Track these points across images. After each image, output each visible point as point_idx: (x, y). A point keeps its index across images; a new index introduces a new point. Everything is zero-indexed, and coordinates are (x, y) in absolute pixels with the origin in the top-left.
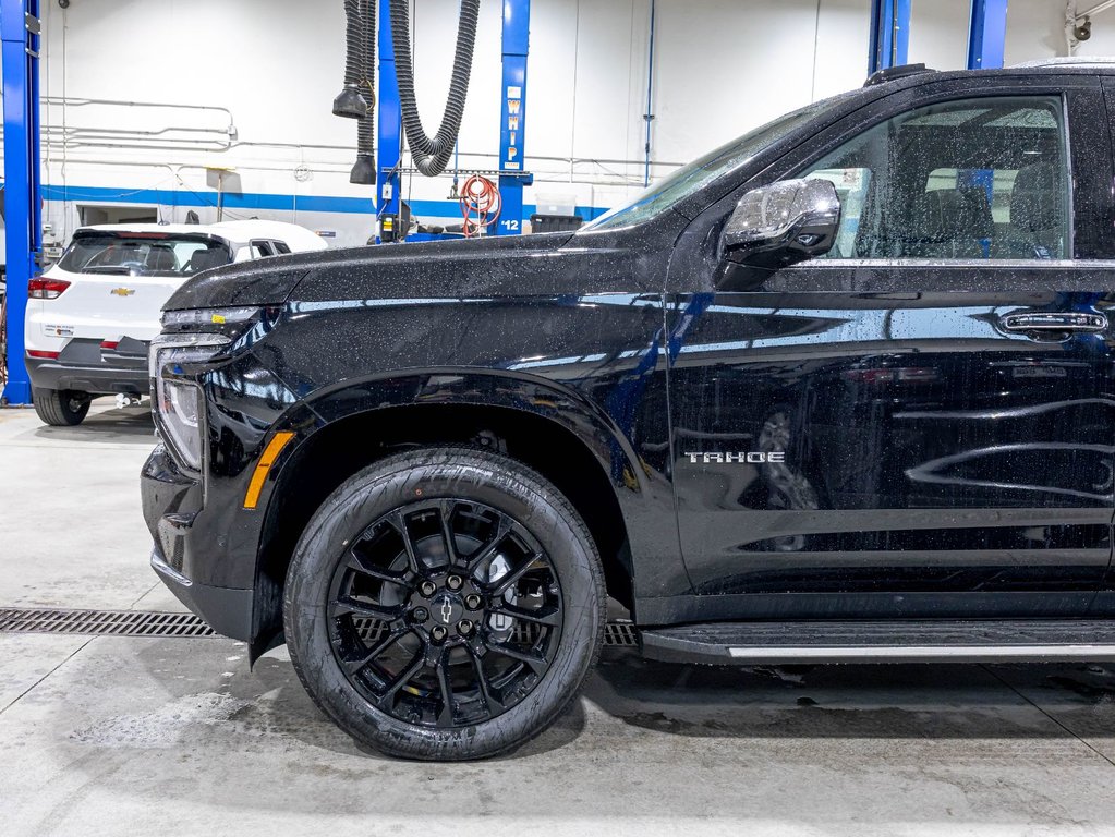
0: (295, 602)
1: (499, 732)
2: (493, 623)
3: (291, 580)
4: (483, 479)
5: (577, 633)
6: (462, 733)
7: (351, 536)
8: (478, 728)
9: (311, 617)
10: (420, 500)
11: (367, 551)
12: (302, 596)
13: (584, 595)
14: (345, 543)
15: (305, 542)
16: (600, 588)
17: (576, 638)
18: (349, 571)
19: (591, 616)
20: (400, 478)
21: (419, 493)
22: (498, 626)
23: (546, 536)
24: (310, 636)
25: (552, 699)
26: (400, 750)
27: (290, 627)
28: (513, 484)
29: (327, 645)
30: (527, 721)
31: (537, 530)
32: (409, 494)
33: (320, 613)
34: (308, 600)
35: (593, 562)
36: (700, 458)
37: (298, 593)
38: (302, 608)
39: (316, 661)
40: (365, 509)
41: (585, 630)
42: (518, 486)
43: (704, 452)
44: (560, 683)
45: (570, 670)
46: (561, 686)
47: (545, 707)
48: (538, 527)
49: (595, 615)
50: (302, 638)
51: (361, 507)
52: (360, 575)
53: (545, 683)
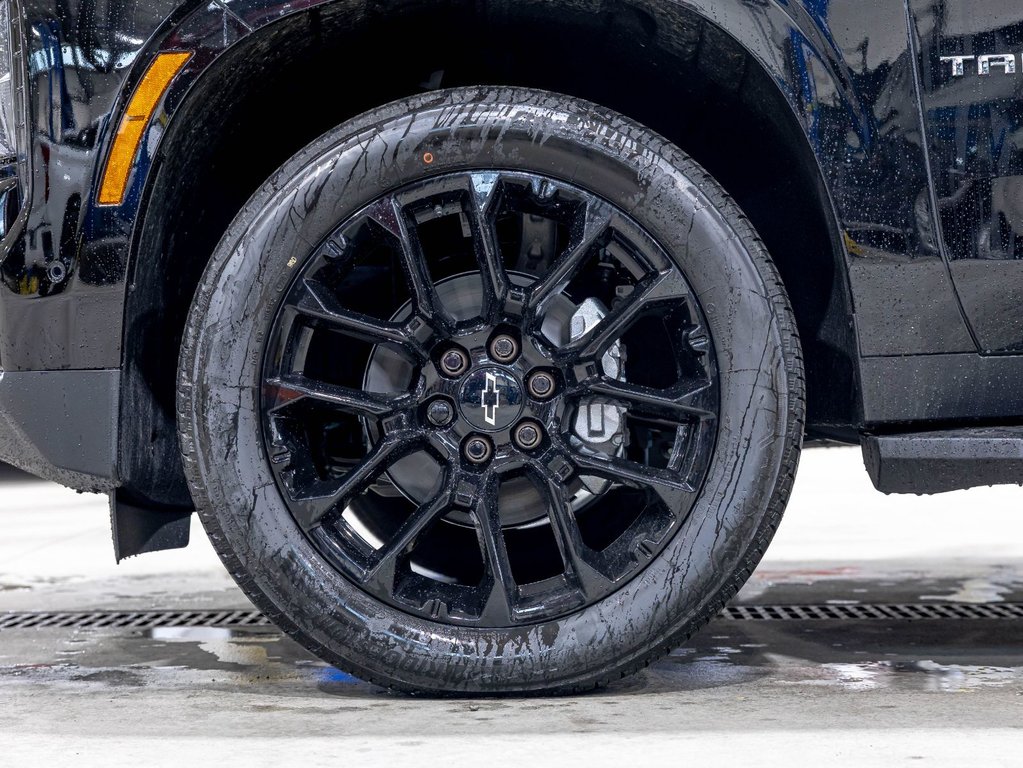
0: (200, 380)
1: (602, 628)
2: (581, 427)
3: (190, 342)
4: (550, 127)
5: (748, 422)
6: (532, 635)
7: (303, 250)
8: (561, 624)
9: (230, 409)
10: (431, 175)
11: (334, 279)
12: (212, 369)
13: (757, 348)
14: (292, 263)
15: (215, 266)
16: (788, 336)
17: (746, 434)
18: (302, 321)
19: (774, 390)
20: (390, 135)
21: (428, 158)
22: (593, 433)
23: (676, 233)
24: (229, 446)
25: (706, 559)
26: (410, 669)
27: (191, 433)
28: (610, 134)
29: (263, 464)
30: (658, 605)
31: (660, 223)
32: (409, 163)
33: (248, 402)
34: (225, 375)
35: (771, 285)
36: (969, 65)
37: (204, 364)
38: (213, 392)
39: (243, 495)
40: (326, 194)
41: (762, 417)
42: (618, 139)
43: (978, 54)
44: (719, 524)
45: (738, 500)
46: (723, 532)
47: (692, 575)
48: (661, 219)
49: (784, 389)
50: (214, 450)
51: (318, 192)
52: (324, 328)
53: (690, 529)
